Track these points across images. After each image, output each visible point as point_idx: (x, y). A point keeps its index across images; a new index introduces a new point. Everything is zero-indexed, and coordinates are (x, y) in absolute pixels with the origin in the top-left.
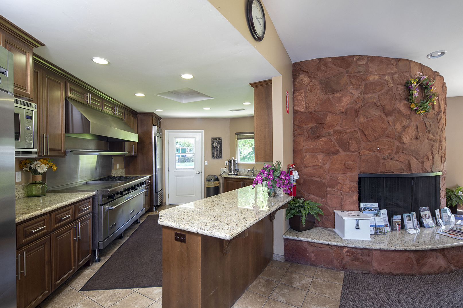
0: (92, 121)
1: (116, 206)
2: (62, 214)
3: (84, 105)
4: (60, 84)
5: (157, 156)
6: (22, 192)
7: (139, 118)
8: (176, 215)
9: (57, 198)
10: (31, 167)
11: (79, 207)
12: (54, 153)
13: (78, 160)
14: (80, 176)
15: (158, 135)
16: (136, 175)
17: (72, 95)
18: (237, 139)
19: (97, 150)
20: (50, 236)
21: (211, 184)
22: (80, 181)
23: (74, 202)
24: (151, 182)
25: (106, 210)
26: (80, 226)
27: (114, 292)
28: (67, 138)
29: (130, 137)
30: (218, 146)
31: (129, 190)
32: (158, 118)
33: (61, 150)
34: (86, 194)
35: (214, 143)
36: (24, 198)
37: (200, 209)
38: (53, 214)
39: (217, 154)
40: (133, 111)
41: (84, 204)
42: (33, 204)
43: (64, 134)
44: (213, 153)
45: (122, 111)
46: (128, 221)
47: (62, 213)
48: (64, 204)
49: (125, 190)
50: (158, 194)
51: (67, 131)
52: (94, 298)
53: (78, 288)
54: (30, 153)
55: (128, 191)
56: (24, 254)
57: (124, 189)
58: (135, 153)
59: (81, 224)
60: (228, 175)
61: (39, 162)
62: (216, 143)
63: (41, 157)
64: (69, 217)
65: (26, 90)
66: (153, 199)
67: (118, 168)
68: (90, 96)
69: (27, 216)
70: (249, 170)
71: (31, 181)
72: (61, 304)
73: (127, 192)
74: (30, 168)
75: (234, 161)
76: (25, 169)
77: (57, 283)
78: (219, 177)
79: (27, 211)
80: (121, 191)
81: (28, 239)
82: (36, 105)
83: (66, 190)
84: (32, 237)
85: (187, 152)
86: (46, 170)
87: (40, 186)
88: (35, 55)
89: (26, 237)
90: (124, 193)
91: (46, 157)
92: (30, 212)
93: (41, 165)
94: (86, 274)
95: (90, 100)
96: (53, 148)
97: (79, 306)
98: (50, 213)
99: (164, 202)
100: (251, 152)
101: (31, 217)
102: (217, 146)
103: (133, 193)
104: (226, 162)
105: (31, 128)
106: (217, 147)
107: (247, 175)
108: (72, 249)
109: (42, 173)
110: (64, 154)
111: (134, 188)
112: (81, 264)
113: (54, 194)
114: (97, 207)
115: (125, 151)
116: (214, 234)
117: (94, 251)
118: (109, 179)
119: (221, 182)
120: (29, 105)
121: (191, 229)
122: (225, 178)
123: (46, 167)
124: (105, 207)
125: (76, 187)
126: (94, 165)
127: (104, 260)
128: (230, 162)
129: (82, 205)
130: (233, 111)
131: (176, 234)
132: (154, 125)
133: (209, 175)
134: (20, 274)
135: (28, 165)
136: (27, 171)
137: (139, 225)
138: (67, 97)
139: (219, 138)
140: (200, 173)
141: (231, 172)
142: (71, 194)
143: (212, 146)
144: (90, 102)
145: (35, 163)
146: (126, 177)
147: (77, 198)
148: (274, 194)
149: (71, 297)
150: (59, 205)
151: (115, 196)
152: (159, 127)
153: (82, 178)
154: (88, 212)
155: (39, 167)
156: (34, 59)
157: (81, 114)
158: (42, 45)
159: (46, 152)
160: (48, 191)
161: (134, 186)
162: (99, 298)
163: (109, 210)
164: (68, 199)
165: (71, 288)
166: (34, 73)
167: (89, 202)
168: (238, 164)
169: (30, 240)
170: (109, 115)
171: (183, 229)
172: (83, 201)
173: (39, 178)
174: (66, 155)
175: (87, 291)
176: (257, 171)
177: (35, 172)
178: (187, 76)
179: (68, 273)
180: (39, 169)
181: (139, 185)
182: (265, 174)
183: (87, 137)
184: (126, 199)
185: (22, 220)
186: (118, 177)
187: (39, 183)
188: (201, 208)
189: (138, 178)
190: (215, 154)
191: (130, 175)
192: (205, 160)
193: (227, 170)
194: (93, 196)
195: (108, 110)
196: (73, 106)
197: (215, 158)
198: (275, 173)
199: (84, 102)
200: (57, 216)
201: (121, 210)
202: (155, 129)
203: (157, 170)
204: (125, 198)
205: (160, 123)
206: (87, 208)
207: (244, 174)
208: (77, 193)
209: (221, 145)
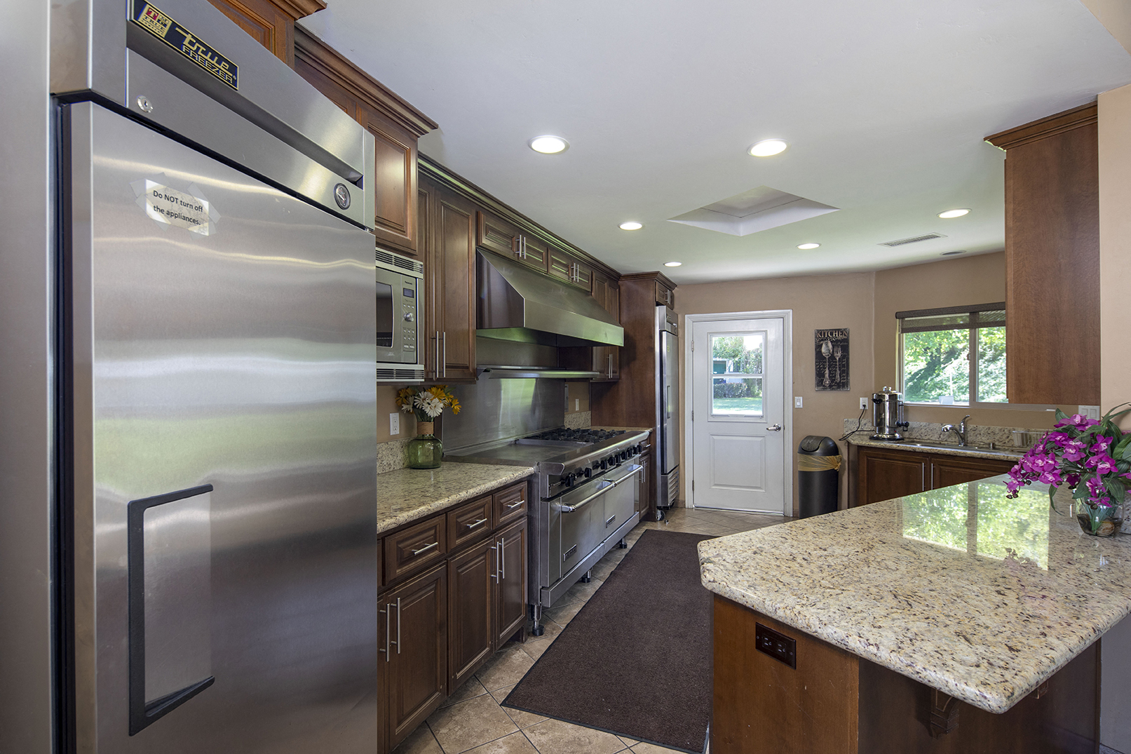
0: (527, 297)
1: (577, 505)
2: (469, 516)
3: (513, 263)
4: (467, 217)
5: (667, 382)
6: (400, 456)
7: (623, 288)
8: (753, 563)
9: (460, 476)
10: (415, 404)
11: (502, 501)
12: (456, 374)
13: (498, 390)
14: (502, 425)
15: (667, 327)
16: (616, 429)
17: (490, 242)
18: (902, 333)
19: (536, 368)
20: (447, 566)
21: (815, 462)
22: (503, 437)
23: (493, 489)
24: (652, 447)
25: (556, 512)
26: (505, 546)
27: (577, 734)
28: (479, 339)
29: (606, 334)
30: (835, 355)
31: (605, 464)
32: (668, 285)
33: (468, 368)
34: (516, 471)
35: (824, 345)
36: (403, 468)
37: (825, 553)
38: (451, 515)
39: (832, 377)
40: (612, 273)
41: (509, 496)
42: (416, 486)
43: (473, 331)
44: (820, 375)
45: (587, 271)
46: (603, 542)
47: (469, 513)
48: (473, 492)
49: (596, 466)
50: (669, 478)
51: (480, 324)
52: (533, 735)
53: (500, 695)
54: (411, 374)
55: (602, 469)
56: (397, 603)
57: (593, 463)
58: (615, 374)
59: (505, 541)
60: (872, 438)
61: (430, 394)
62: (830, 345)
63: (432, 383)
64: (483, 524)
65: (404, 232)
66: (655, 490)
67: (577, 409)
68: (522, 240)
69: (403, 517)
70: (948, 427)
71: (415, 434)
72: (465, 728)
73: (599, 470)
74: (414, 407)
75: (893, 397)
76: (405, 407)
77: (459, 675)
78: (839, 444)
79: (404, 505)
80: (587, 468)
81: (406, 568)
82: (421, 265)
83: (476, 458)
84: (412, 565)
85: (727, 372)
86: (441, 411)
87: (429, 446)
88: (420, 156)
89: (402, 564)
90: (594, 473)
91: (440, 383)
92: (409, 508)
93: (432, 400)
94: (515, 662)
95: (523, 251)
96: (453, 361)
97: (501, 748)
98: (446, 511)
99: (681, 498)
100: (921, 370)
101: (412, 519)
102: (833, 355)
103: (612, 472)
104: (863, 401)
105: (413, 317)
106: (832, 357)
107: (940, 444)
108: (488, 600)
109: (434, 419)
110: (476, 374)
111: (615, 460)
112: (504, 637)
113: (455, 464)
114: (538, 504)
115: (594, 369)
116: (924, 674)
117: (531, 608)
118: (560, 435)
119: (845, 457)
120: (410, 266)
121: (819, 631)
122: (860, 447)
123: (442, 405)
124: (553, 506)
125: (495, 451)
126: (529, 401)
127: (552, 634)
128: (879, 401)
129: (506, 497)
130: (891, 245)
131: (761, 631)
132: (658, 304)
133: (809, 437)
134: (390, 647)
135: (410, 398)
136: (408, 412)
137: (625, 552)
138: (480, 246)
139: (838, 330)
140: (779, 429)
141: (881, 430)
142: (486, 467)
143: (816, 354)
144: (523, 256)
145: (422, 395)
146: (595, 433)
147: (498, 481)
148: (1109, 526)
149: (485, 715)
150: (463, 495)
151: (574, 479)
152: (671, 307)
153: (506, 430)
154: (519, 513)
155: (429, 404)
156: (420, 166)
157: (507, 283)
158: (434, 126)
159: (441, 372)
160: (445, 456)
161: (616, 456)
162: (544, 739)
163: (562, 512)
164: (481, 482)
165: (486, 692)
166: (419, 196)
167: (521, 491)
168: (906, 408)
169: (409, 571)
170: (560, 283)
171: (788, 622)
172: (509, 487)
173: (429, 429)
174: (478, 379)
175: (518, 711)
176: (977, 432)
177: (423, 415)
178: (768, 148)
179: (479, 656)
180: (429, 408)
181: (626, 454)
182: (1072, 451)
183: (516, 337)
184: (597, 487)
185: (394, 526)
186: (578, 430)
187: (428, 440)
188: (830, 550)
189: (622, 435)
190: (827, 376)
191: (603, 428)
192: (795, 394)
193: (868, 425)
194: (529, 476)
195: (558, 272)
196: (492, 266)
197: (825, 388)
198: (1117, 450)
199: (511, 257)
200: (459, 520)
201: (586, 515)
202: (660, 313)
203: (665, 415)
204: (596, 484)
205: (672, 297)
206: (517, 505)
207: (927, 437)
208: (498, 467)
209: (845, 349)
